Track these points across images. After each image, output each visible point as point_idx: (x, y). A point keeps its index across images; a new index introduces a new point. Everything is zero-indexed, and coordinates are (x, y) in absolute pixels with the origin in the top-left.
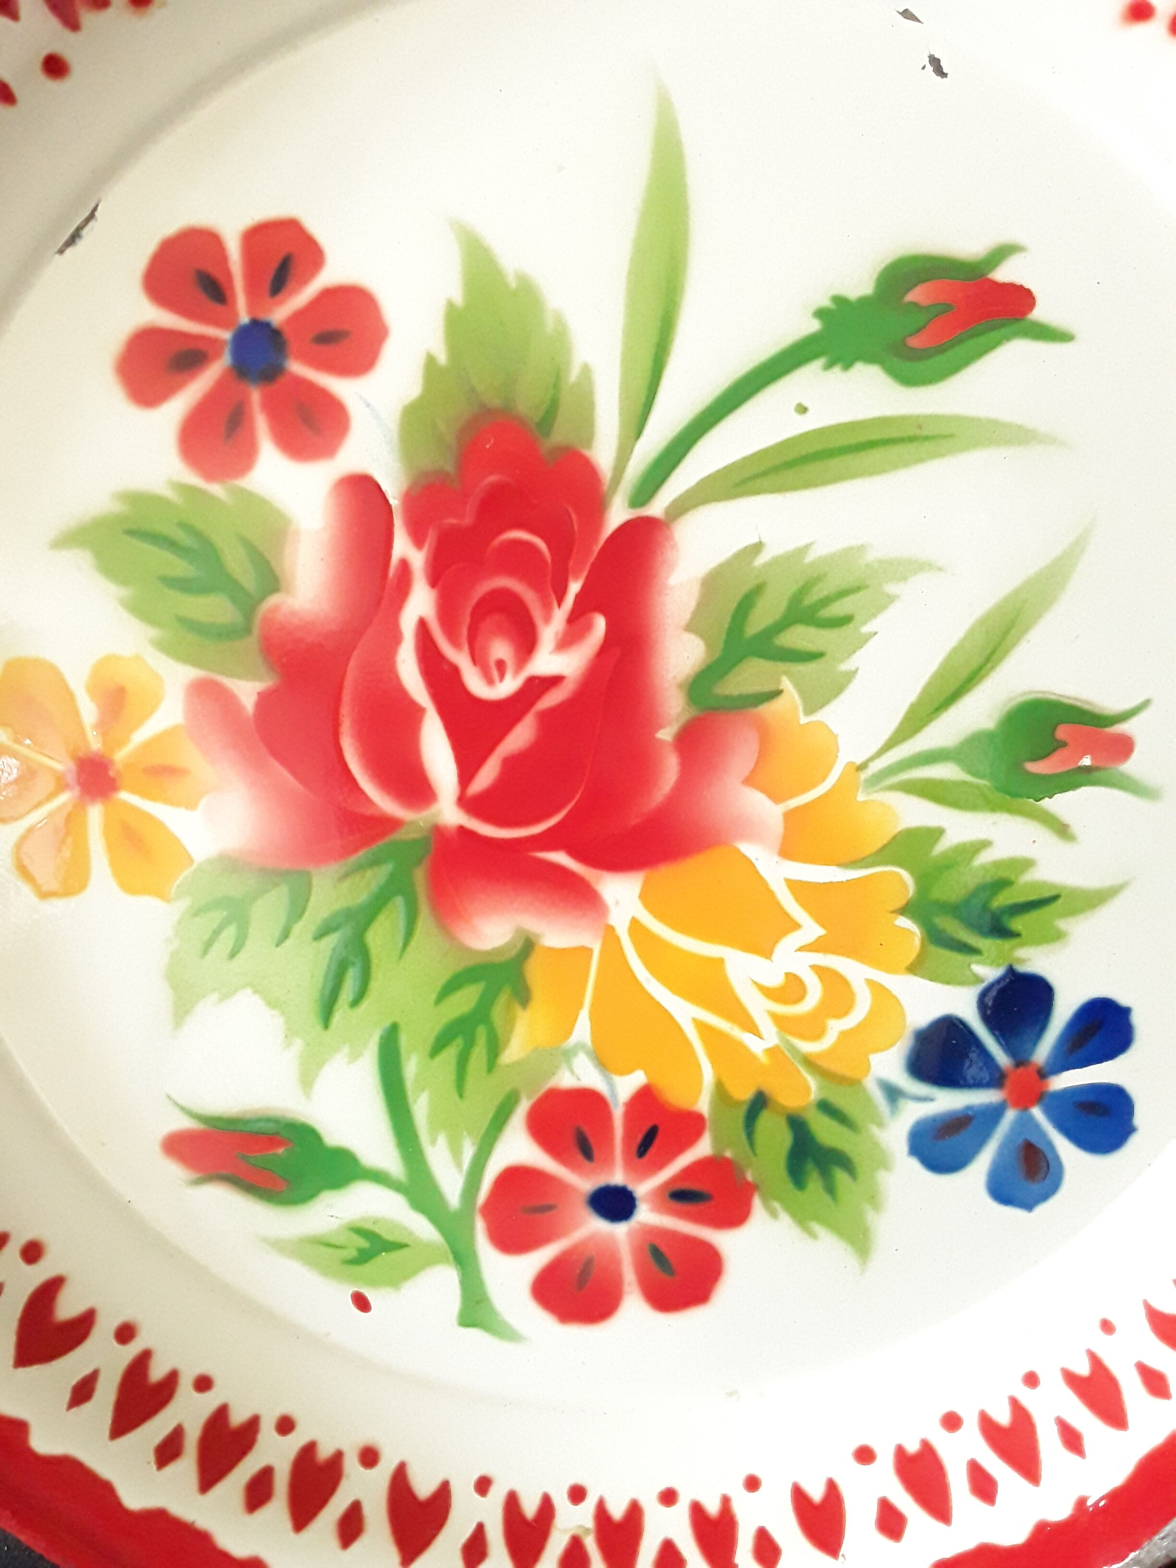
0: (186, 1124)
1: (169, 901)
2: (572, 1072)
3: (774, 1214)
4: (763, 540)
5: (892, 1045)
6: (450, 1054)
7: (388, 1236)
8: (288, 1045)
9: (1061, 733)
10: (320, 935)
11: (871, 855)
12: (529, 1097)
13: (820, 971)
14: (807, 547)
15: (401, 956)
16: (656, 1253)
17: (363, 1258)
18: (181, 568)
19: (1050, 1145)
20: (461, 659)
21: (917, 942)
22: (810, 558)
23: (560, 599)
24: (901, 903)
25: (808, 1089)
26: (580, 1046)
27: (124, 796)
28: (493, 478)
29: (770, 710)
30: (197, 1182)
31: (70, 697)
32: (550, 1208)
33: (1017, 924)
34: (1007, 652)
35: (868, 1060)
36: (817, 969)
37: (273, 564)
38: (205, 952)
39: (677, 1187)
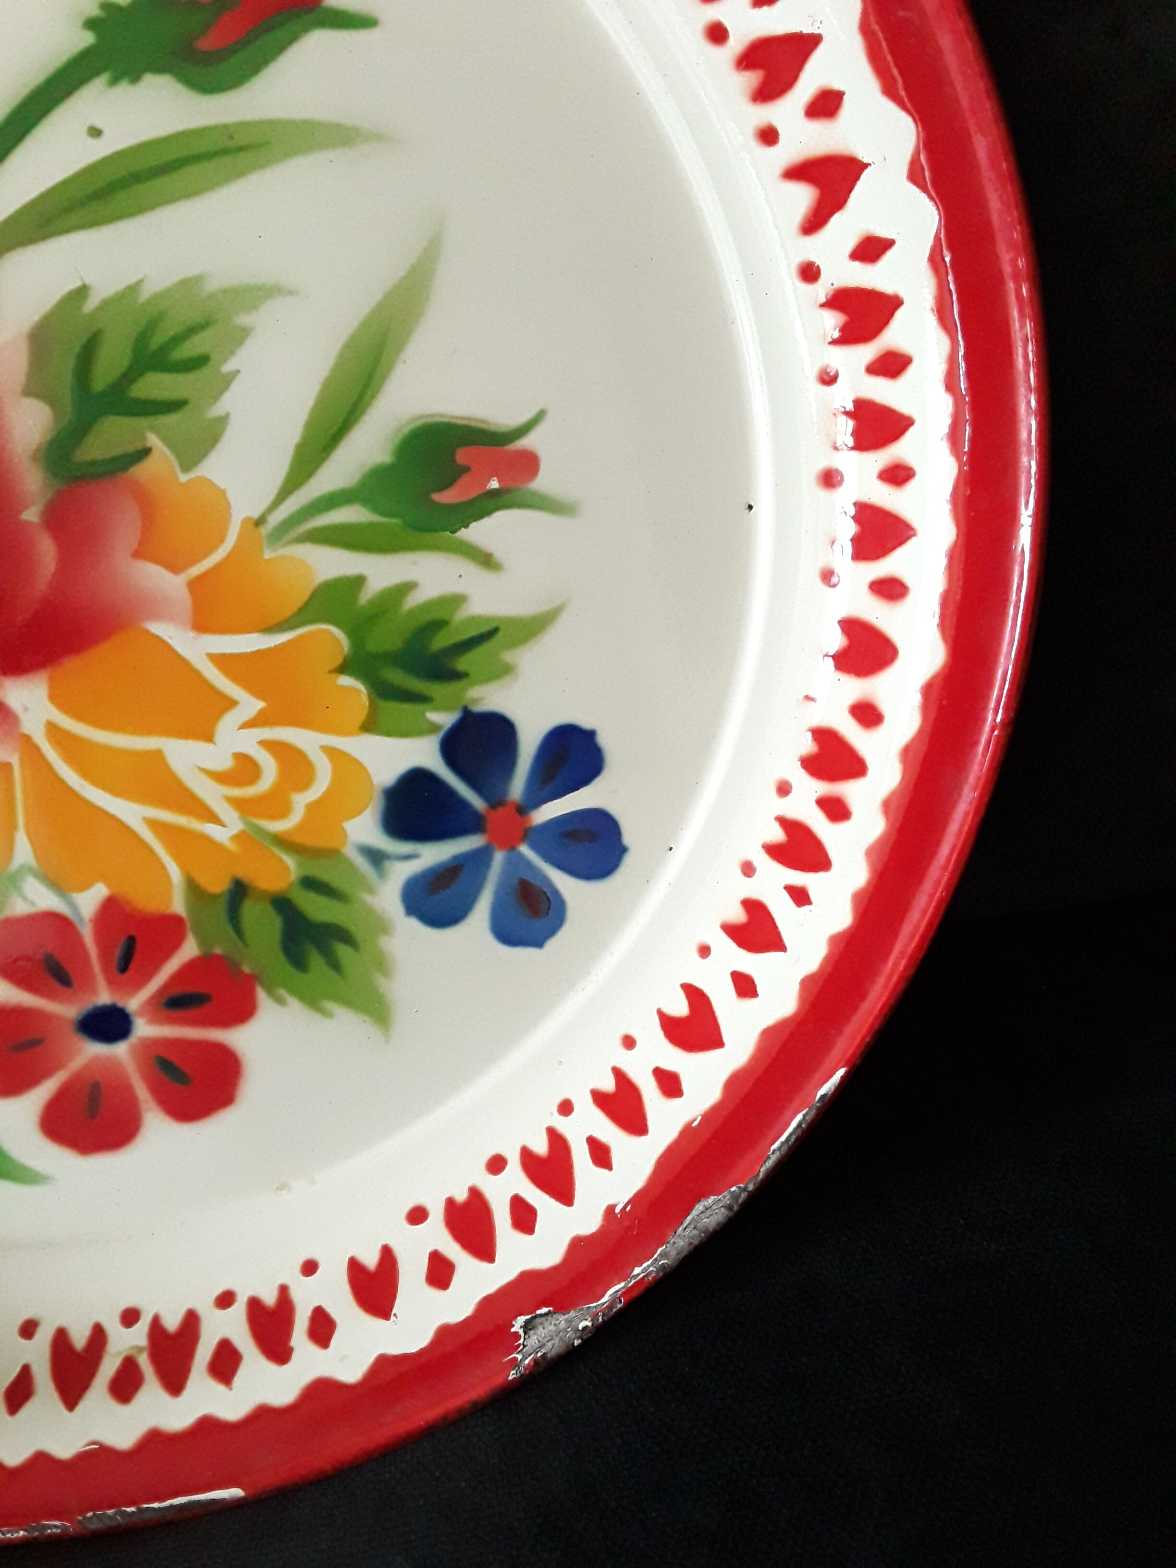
2: (25, 898)
3: (280, 1001)
4: (87, 282)
5: (365, 808)
9: (461, 457)
11: (291, 617)
13: (269, 745)
14: (139, 283)
16: (165, 1064)
21: (364, 699)
22: (145, 297)
24: (339, 661)
25: (287, 868)
26: (26, 869)
29: (142, 472)
32: (39, 1041)
33: (462, 663)
34: (384, 377)
35: (343, 828)
36: (264, 744)
39: (172, 994)
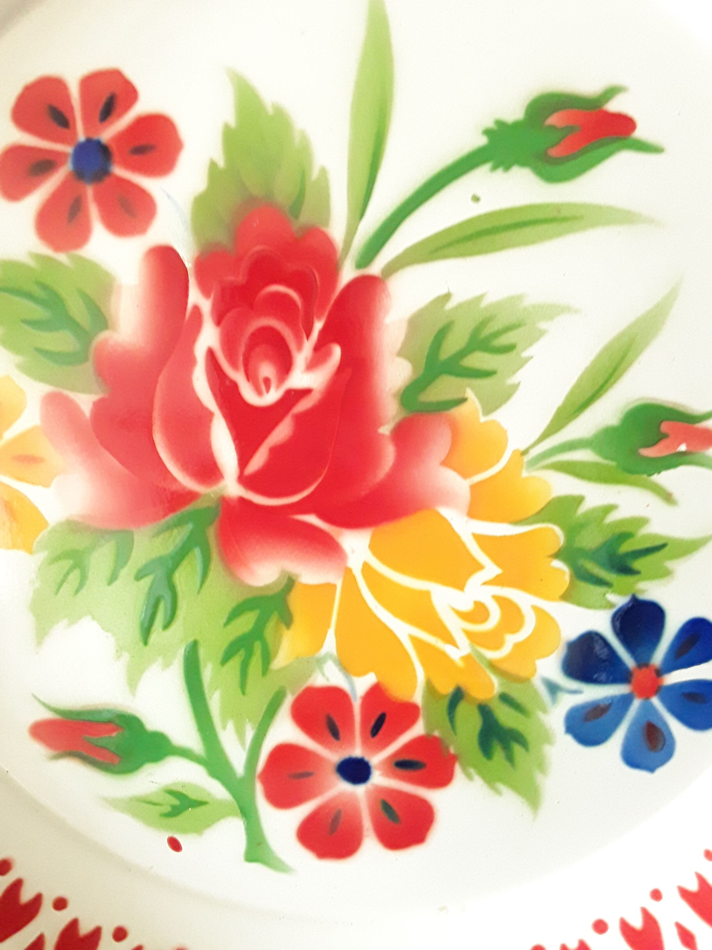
0: (46, 715)
1: (31, 553)
2: (323, 675)
3: (469, 777)
4: (451, 291)
5: (552, 653)
6: (235, 662)
7: (193, 796)
8: (119, 657)
9: (664, 427)
10: (139, 577)
11: (532, 516)
12: (293, 694)
13: (499, 599)
14: (482, 297)
15: (199, 592)
16: (386, 807)
17: (175, 812)
19: (665, 724)
20: (239, 378)
21: (567, 578)
22: (484, 304)
23: (309, 334)
24: (555, 549)
25: (492, 686)
26: (328, 656)
28: (258, 248)
29: (458, 412)
30: (56, 757)
32: (309, 774)
33: (637, 564)
34: (625, 370)
35: (535, 664)
36: (496, 598)
37: (103, 309)
38: (58, 590)
39: (401, 758)
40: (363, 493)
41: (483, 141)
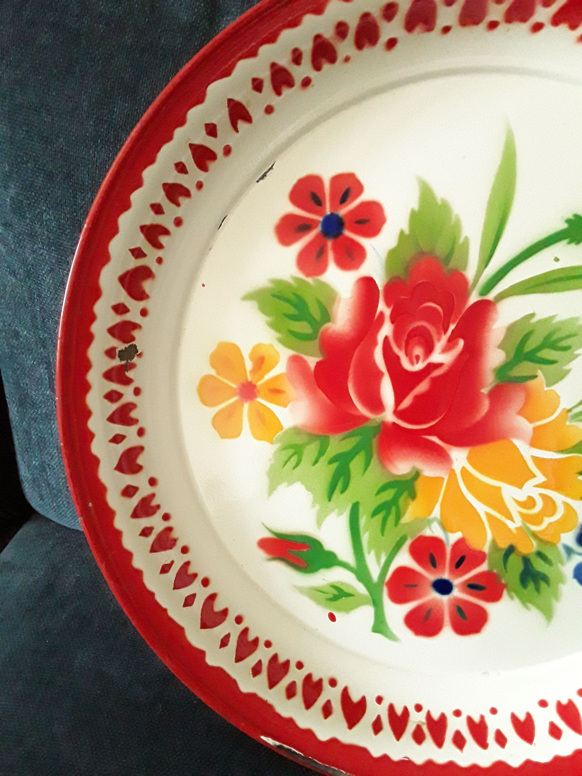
0: (267, 535)
1: (272, 444)
2: (431, 529)
3: (512, 598)
4: (535, 312)
5: (571, 530)
6: (379, 517)
7: (346, 590)
8: (313, 506)
10: (331, 462)
11: (569, 449)
12: (411, 539)
13: (543, 496)
14: (554, 317)
15: (363, 474)
16: (459, 609)
17: (335, 598)
18: (292, 310)
20: (401, 354)
22: (555, 321)
23: (445, 331)
24: (580, 470)
25: (532, 546)
26: (435, 519)
27: (259, 400)
28: (422, 281)
29: (532, 383)
30: (270, 560)
31: (242, 358)
32: (416, 586)
35: (560, 536)
36: (541, 495)
37: (329, 311)
38: (284, 466)
39: (471, 583)
40: (467, 426)
41: (565, 226)
